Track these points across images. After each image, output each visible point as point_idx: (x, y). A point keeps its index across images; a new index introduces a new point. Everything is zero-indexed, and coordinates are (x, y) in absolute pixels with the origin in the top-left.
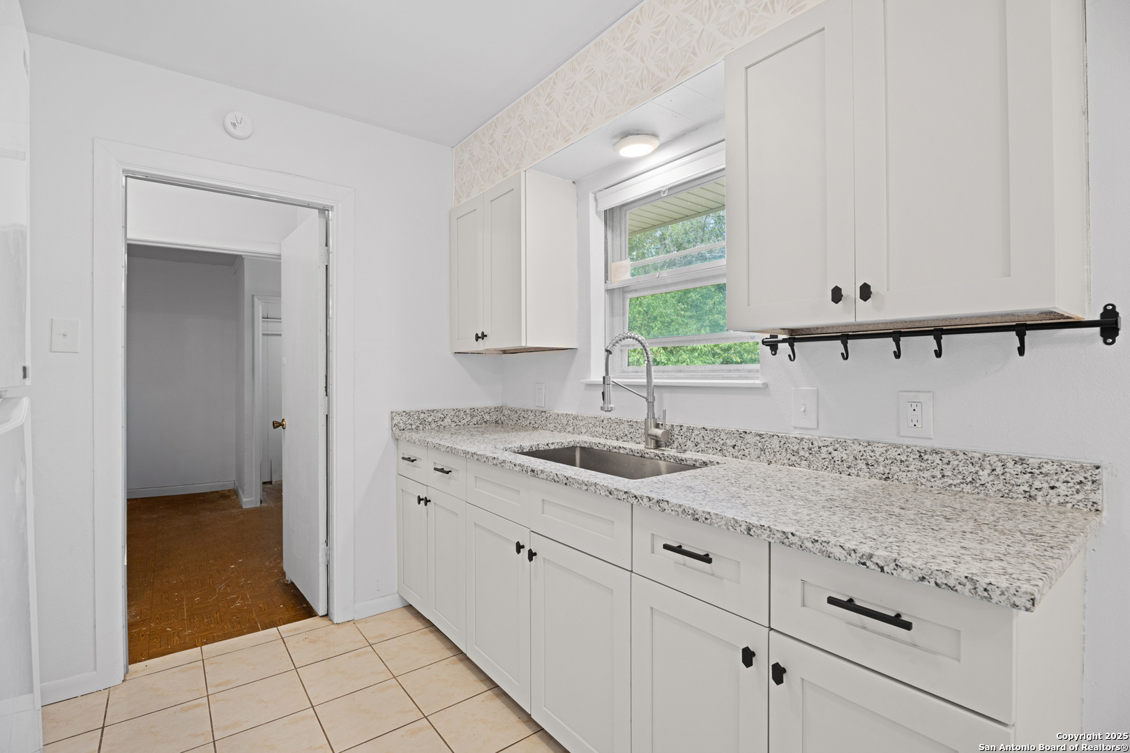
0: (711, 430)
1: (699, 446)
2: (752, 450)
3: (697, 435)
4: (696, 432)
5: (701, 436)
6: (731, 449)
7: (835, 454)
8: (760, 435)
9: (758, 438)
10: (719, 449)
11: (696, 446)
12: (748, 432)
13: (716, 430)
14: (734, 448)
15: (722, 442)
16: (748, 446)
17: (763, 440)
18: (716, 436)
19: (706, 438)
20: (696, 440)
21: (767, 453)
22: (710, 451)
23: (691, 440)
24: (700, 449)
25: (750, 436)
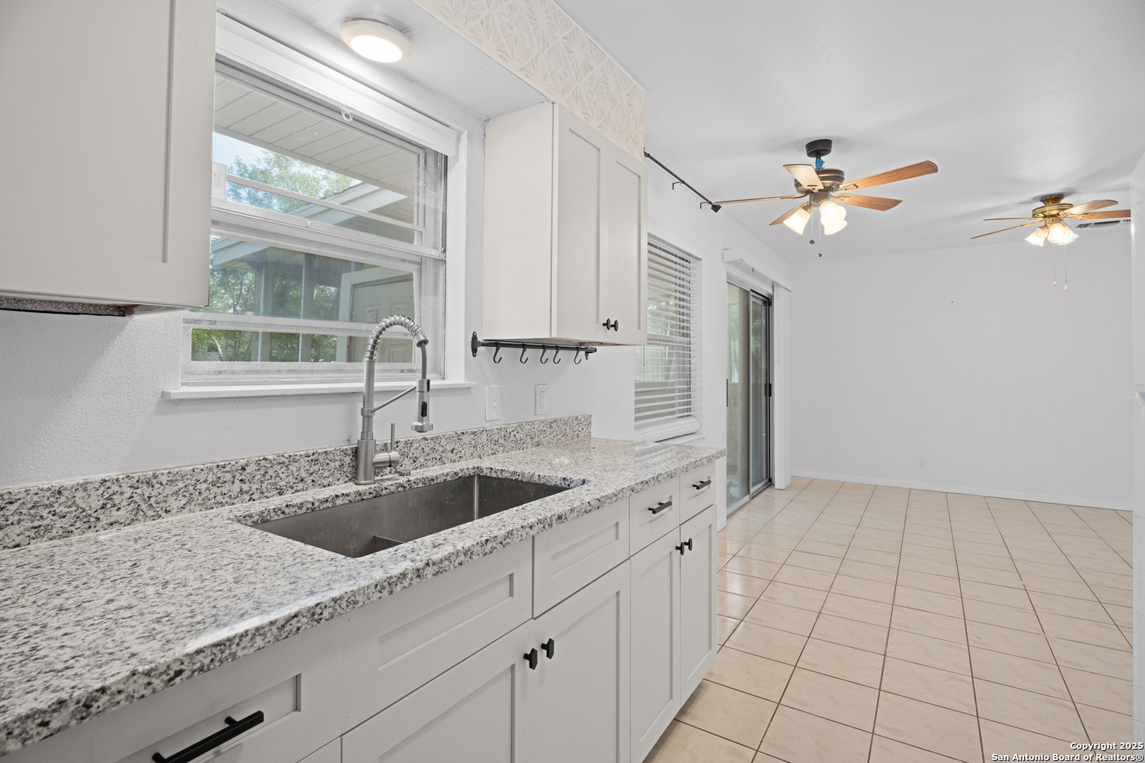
0: (432, 439)
1: (417, 462)
2: (467, 450)
3: (417, 448)
4: (415, 445)
5: (420, 448)
6: (450, 455)
7: (517, 435)
8: (474, 433)
9: (472, 436)
10: (439, 457)
11: (414, 462)
12: (465, 432)
13: (437, 438)
14: (452, 452)
15: (441, 449)
16: (464, 446)
17: (476, 437)
18: (436, 444)
19: (426, 450)
20: (415, 455)
21: (478, 449)
22: (430, 463)
23: (409, 456)
24: (419, 465)
25: (466, 436)
